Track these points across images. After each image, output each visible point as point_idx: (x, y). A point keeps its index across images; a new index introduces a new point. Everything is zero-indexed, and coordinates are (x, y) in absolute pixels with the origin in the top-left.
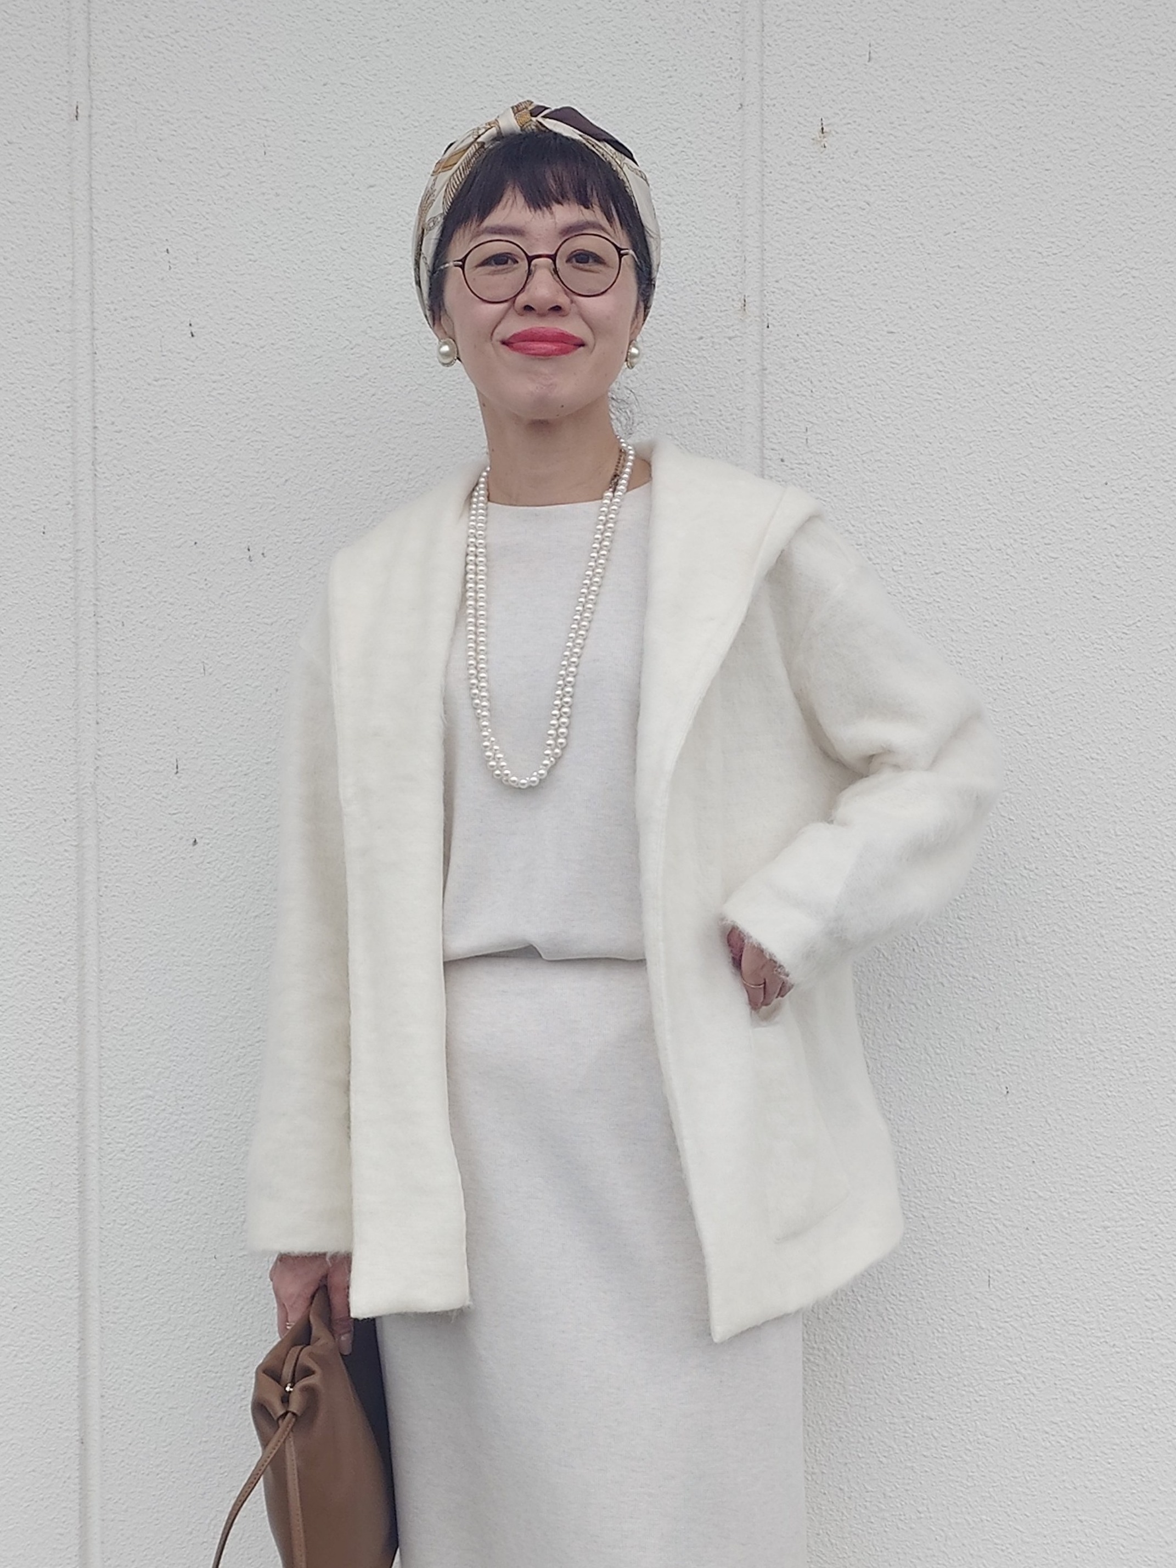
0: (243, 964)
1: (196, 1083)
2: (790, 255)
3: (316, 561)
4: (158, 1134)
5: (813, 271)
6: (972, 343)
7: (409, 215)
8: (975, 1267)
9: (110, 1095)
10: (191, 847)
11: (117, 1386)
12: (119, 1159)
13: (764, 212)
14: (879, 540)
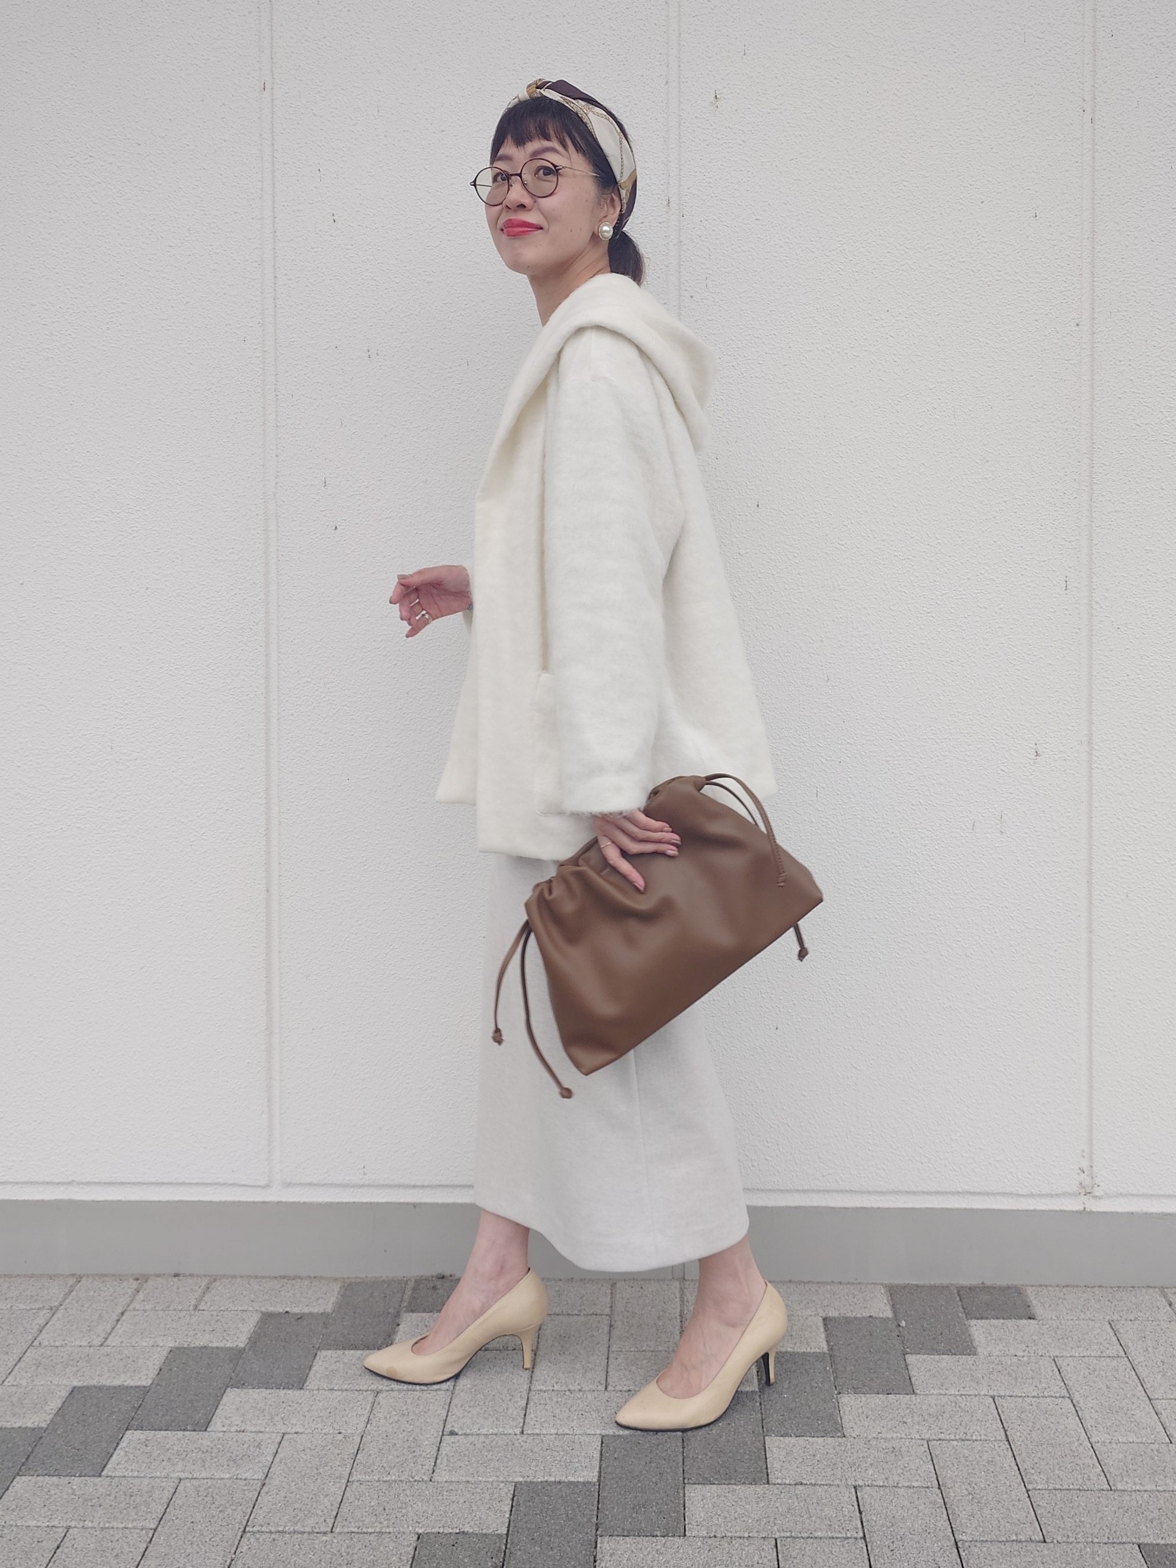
0: (365, 602)
1: (336, 674)
2: (696, 172)
3: (409, 358)
4: (314, 705)
5: (710, 183)
6: (807, 226)
7: (466, 148)
8: (808, 785)
9: (285, 681)
10: (334, 531)
11: (289, 857)
12: (290, 720)
13: (681, 146)
14: (750, 345)
